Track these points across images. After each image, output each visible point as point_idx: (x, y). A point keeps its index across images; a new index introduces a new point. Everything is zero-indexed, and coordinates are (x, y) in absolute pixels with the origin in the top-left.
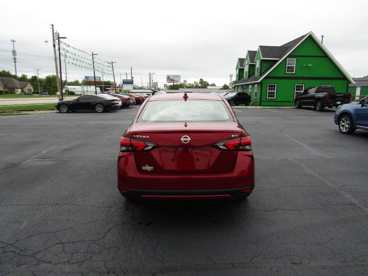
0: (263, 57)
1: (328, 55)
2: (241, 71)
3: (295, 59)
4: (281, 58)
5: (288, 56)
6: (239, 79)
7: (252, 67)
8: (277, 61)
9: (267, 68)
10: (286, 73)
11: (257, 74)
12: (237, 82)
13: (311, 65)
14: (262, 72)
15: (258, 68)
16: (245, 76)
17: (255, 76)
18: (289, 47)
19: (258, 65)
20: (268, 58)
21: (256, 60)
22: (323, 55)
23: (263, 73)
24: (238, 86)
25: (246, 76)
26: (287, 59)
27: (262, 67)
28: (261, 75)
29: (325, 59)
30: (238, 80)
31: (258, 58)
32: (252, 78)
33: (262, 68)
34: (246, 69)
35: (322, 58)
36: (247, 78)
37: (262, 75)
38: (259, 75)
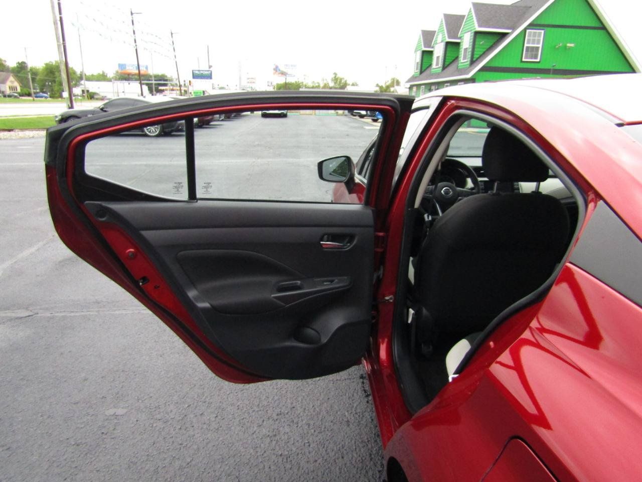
0: (480, 26)
1: (606, 25)
2: (427, 54)
3: (543, 31)
4: (514, 28)
5: (532, 26)
6: (421, 72)
7: (452, 46)
8: (504, 35)
9: (485, 50)
10: (523, 60)
11: (463, 60)
12: (416, 77)
13: (572, 45)
14: (476, 56)
15: (466, 49)
16: (434, 66)
17: (458, 67)
18: (531, 7)
19: (466, 41)
20: (489, 27)
21: (463, 32)
22: (595, 23)
23: (477, 59)
24: (418, 86)
25: (437, 64)
26: (528, 31)
27: (476, 46)
28: (473, 62)
29: (602, 32)
30: (419, 73)
31: (469, 27)
32: (452, 68)
33: (476, 50)
34: (439, 51)
35: (596, 31)
36: (441, 69)
37: (475, 64)
38: (468, 63)
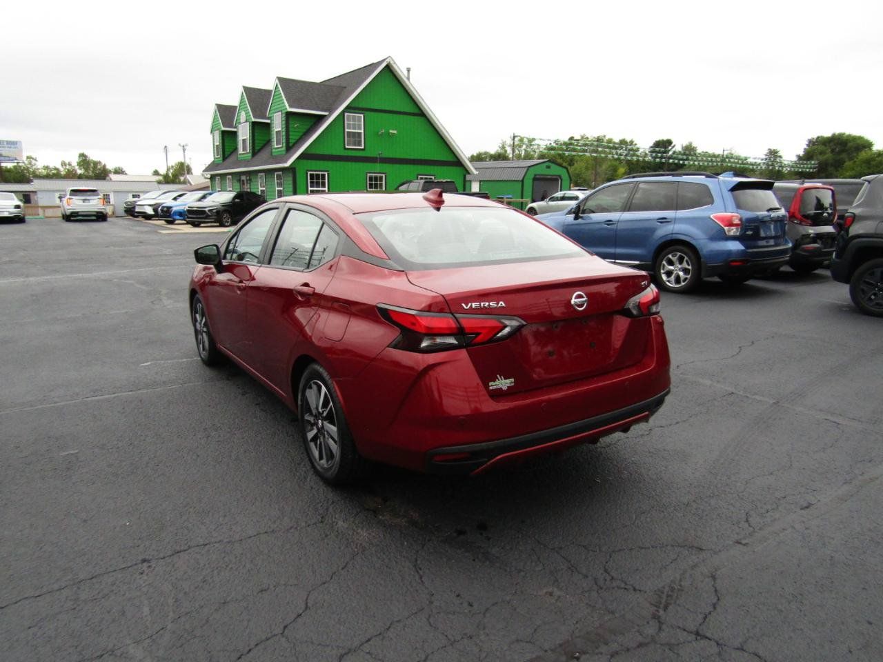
0: (291, 106)
1: (425, 112)
2: (228, 139)
3: (362, 115)
4: (331, 111)
5: (348, 109)
6: (224, 158)
7: (260, 129)
8: (320, 119)
9: (301, 134)
10: (346, 146)
11: (277, 146)
12: (218, 165)
13: (395, 132)
14: (292, 141)
15: (278, 133)
16: (241, 151)
17: (272, 152)
18: (345, 87)
19: (278, 125)
20: (302, 108)
21: (271, 112)
22: (417, 111)
23: (294, 144)
24: (223, 176)
25: (244, 149)
26: (346, 114)
27: (291, 129)
28: (290, 148)
29: (421, 119)
30: (221, 159)
31: (279, 106)
32: (264, 155)
33: (291, 133)
34: (244, 133)
35: (416, 117)
36: (250, 155)
37: (292, 151)
38: (284, 149)
